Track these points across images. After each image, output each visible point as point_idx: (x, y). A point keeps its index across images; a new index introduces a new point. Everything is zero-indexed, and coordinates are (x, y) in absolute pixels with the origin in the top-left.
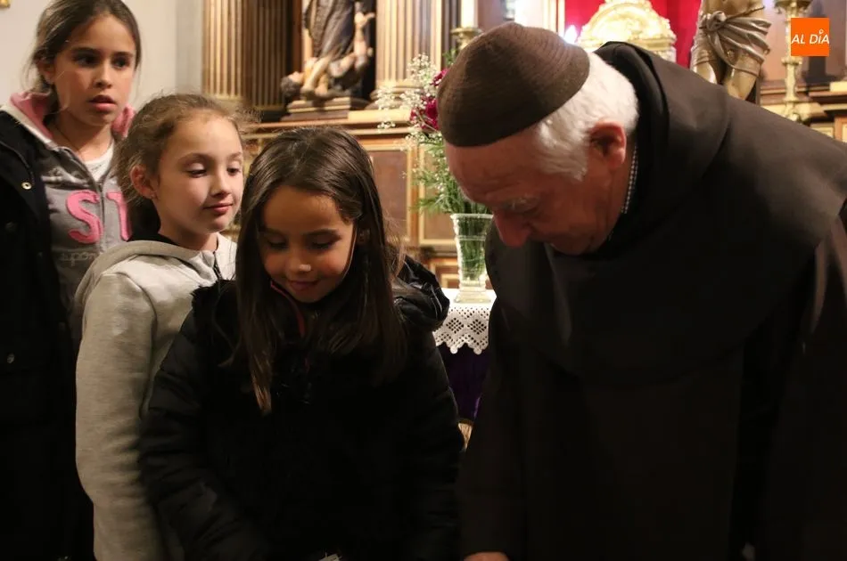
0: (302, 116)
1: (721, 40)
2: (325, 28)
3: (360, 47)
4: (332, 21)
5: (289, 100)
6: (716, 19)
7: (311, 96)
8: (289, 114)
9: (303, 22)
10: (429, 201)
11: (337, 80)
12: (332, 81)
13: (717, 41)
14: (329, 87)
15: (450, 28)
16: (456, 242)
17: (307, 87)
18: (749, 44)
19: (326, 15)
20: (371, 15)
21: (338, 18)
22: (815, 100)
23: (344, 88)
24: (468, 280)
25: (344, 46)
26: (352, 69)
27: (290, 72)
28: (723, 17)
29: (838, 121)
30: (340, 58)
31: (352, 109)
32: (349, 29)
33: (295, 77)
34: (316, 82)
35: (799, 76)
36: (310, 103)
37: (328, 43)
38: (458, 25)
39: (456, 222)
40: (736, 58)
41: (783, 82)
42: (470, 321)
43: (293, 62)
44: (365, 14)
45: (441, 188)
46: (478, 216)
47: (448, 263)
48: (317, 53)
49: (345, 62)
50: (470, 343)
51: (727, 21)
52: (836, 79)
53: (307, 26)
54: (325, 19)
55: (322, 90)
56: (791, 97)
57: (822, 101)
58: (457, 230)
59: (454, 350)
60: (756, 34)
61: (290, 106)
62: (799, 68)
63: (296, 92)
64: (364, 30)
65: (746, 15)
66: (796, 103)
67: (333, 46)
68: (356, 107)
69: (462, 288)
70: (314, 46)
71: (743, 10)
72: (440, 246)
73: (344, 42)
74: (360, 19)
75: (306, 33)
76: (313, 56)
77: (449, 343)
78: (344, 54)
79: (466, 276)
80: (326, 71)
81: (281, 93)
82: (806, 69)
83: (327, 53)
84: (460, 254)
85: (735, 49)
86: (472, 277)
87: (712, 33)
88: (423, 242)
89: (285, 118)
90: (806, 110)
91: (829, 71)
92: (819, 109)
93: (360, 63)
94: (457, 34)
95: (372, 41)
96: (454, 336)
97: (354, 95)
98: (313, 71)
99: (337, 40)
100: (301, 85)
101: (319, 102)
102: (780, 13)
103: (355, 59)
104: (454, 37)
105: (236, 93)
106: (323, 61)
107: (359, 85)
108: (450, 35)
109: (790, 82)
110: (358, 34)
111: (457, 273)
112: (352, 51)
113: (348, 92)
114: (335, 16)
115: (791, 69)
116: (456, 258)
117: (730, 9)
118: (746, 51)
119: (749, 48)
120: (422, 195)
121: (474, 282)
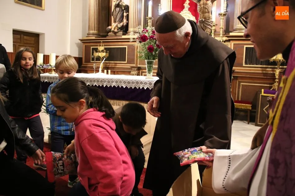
0: (111, 36)
1: (203, 24)
2: (117, 16)
3: (125, 21)
4: (119, 14)
5: (108, 32)
6: (202, 20)
7: (113, 32)
8: (108, 36)
9: (112, 14)
10: (140, 57)
11: (119, 28)
12: (118, 28)
13: (202, 25)
14: (118, 30)
15: (146, 17)
16: (146, 66)
17: (113, 29)
18: (209, 26)
19: (117, 13)
20: (128, 13)
21: (120, 14)
22: (226, 36)
23: (121, 30)
24: (149, 74)
25: (121, 20)
26: (123, 25)
27: (108, 26)
28: (204, 20)
29: (231, 41)
30: (120, 23)
31: (123, 35)
32: (122, 16)
33: (110, 27)
34: (115, 28)
35: (224, 31)
36: (113, 33)
37: (117, 20)
38: (147, 16)
39: (146, 62)
40: (206, 28)
41: (220, 32)
42: (149, 82)
43: (109, 24)
44: (126, 13)
45: (143, 54)
46: (151, 60)
47: (144, 71)
48: (115, 22)
49: (121, 24)
50: (149, 87)
51: (204, 21)
52: (231, 32)
53: (113, 16)
54: (117, 14)
55: (116, 30)
56: (221, 35)
57: (228, 37)
58: (146, 63)
59: (145, 89)
60: (210, 24)
61: (108, 34)
62: (224, 29)
63: (110, 31)
64: (126, 17)
65: (208, 20)
66: (222, 37)
67: (119, 20)
68: (124, 34)
69: (147, 76)
70: (114, 20)
71: (208, 19)
72: (142, 67)
73: (121, 19)
74: (125, 14)
75: (112, 17)
76: (114, 22)
77: (144, 87)
78: (121, 22)
79: (148, 73)
80: (117, 26)
81: (106, 31)
82: (225, 29)
83: (117, 22)
84: (147, 69)
85: (206, 27)
86: (149, 73)
87: (201, 23)
88: (139, 66)
89: (107, 37)
90: (225, 39)
91: (230, 30)
92: (227, 39)
93: (125, 24)
94: (147, 18)
95: (128, 20)
96: (145, 86)
97: (123, 32)
98: (114, 26)
99: (120, 19)
100: (111, 29)
101: (115, 33)
102: (219, 17)
103: (124, 23)
104: (146, 19)
105: (96, 31)
106: (116, 24)
107: (124, 29)
108: (146, 18)
109: (221, 32)
110: (125, 17)
111: (146, 73)
112: (123, 21)
113: (122, 31)
114: (119, 13)
115: (221, 29)
116: (146, 69)
117: (205, 18)
118: (208, 27)
119: (208, 26)
120: (138, 56)
121: (150, 74)
